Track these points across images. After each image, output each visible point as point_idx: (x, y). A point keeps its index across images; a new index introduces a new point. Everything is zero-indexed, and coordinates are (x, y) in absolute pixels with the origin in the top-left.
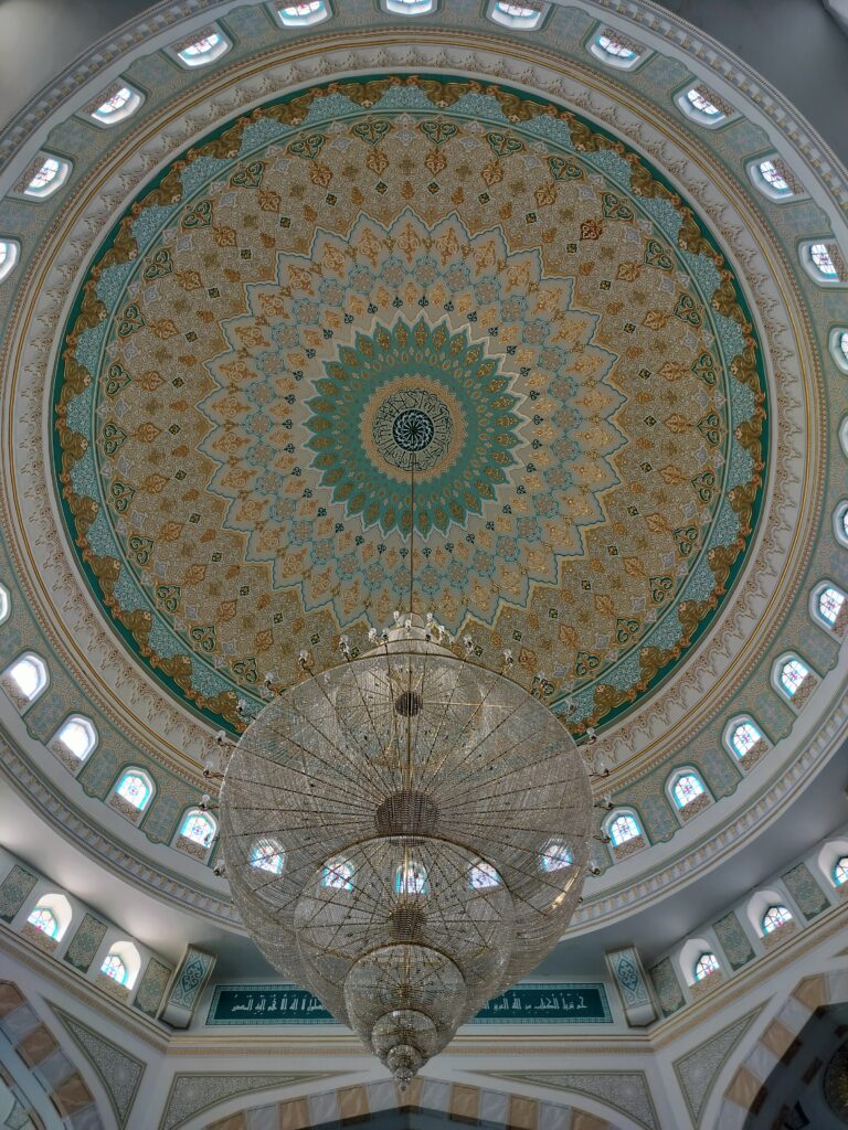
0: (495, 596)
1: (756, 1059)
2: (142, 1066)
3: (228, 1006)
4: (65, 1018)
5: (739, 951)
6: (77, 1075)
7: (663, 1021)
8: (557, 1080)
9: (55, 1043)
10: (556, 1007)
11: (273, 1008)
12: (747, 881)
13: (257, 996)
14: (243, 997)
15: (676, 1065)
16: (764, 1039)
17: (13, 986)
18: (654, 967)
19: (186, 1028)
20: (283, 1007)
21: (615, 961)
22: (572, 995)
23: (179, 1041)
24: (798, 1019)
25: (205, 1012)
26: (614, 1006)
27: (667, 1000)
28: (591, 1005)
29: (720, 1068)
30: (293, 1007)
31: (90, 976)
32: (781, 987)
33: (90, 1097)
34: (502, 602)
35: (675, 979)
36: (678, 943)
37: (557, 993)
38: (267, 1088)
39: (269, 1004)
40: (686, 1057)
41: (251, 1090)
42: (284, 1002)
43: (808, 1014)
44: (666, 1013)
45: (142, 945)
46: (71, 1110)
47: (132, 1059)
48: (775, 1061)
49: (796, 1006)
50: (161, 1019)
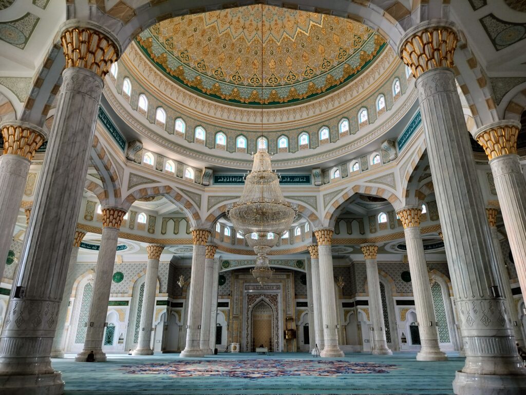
0: (296, 25)
1: (340, 199)
2: (200, 195)
3: (217, 180)
4: (182, 190)
5: (345, 174)
6: (188, 201)
7: (324, 185)
8: (296, 198)
9: (182, 196)
10: (298, 180)
11: (228, 180)
12: (352, 157)
13: (224, 177)
14: (220, 178)
15: (324, 195)
16: (343, 196)
17: (169, 186)
18: (324, 171)
19: (208, 185)
20: (231, 180)
21: (314, 171)
22: (303, 177)
23: (206, 188)
24: (352, 193)
25: (212, 181)
26: (313, 180)
27: (326, 180)
28: (307, 180)
29: (333, 198)
30: (233, 180)
31: (184, 179)
32: (351, 185)
33: (192, 205)
34: (298, 29)
35: (328, 176)
36: (332, 167)
37: (299, 176)
38: (229, 199)
39: (227, 179)
40: (326, 195)
41: (226, 200)
42: (231, 179)
43: (354, 193)
44: (325, 184)
45: (193, 168)
46: (189, 208)
47: (198, 195)
48: (344, 201)
49: (352, 191)
50: (202, 184)
